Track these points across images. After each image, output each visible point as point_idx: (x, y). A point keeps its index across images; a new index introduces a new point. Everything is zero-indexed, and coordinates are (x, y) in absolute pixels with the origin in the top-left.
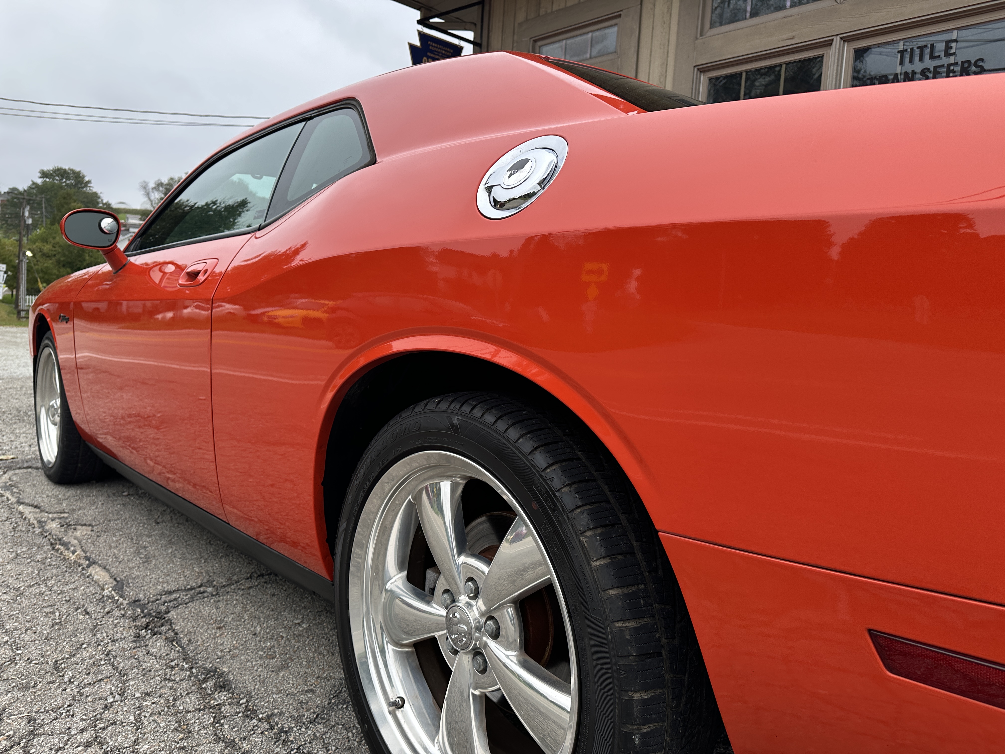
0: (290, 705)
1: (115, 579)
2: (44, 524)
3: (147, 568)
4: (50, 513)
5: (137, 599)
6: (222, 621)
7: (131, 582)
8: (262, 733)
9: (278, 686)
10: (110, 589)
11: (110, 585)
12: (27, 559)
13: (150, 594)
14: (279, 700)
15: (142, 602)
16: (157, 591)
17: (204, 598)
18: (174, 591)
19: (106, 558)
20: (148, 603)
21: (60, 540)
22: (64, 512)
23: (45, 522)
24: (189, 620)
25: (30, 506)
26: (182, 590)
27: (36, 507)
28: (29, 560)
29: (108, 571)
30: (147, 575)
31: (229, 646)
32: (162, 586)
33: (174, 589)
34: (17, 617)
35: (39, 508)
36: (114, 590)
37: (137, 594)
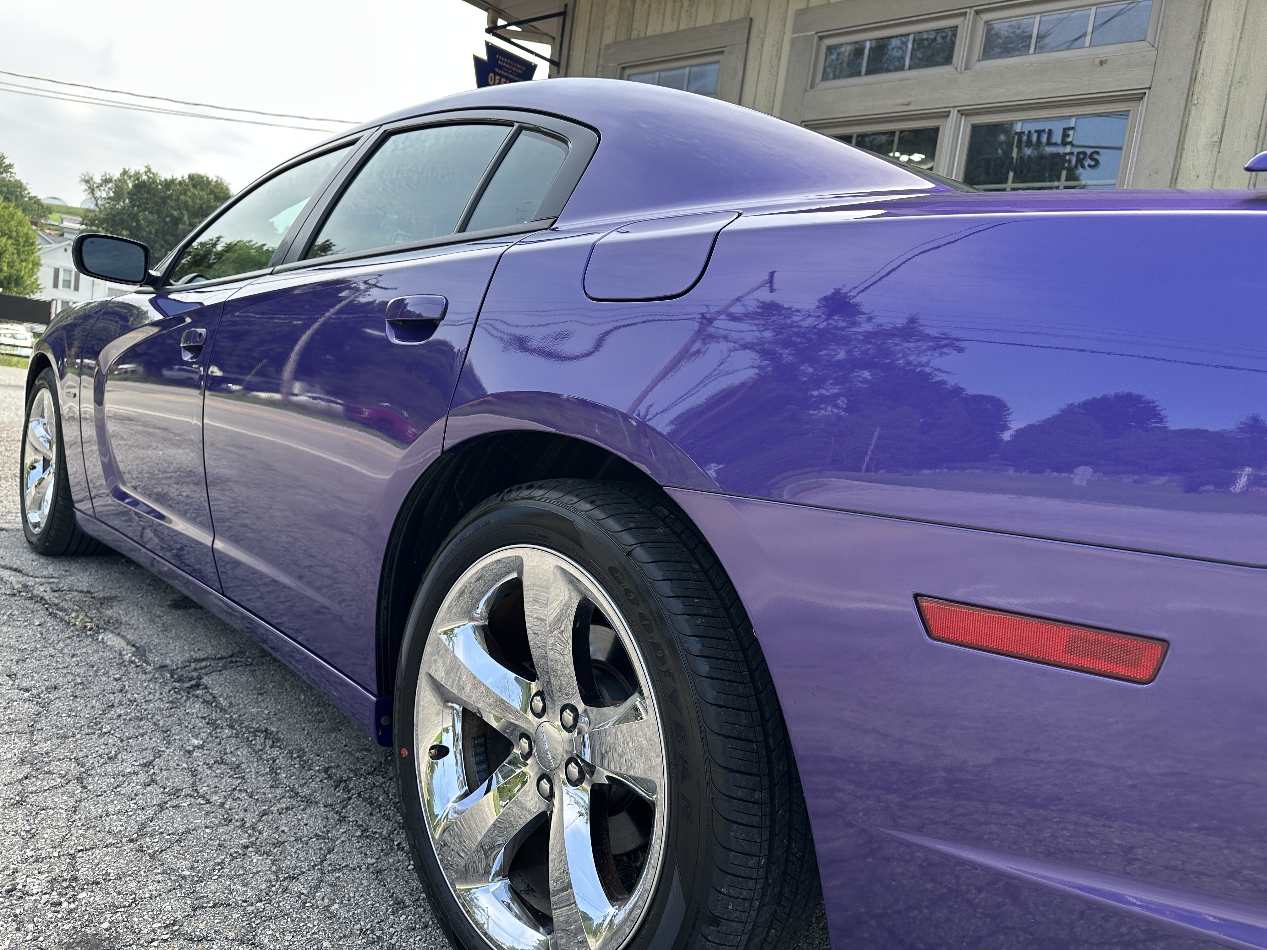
0: (346, 760)
1: (133, 646)
3: (167, 636)
4: (36, 577)
5: (163, 664)
6: (261, 688)
8: (321, 781)
9: (331, 745)
10: (130, 655)
11: (129, 651)
12: (23, 623)
13: (178, 660)
14: (334, 756)
15: (170, 667)
17: (238, 667)
18: (203, 660)
20: (177, 669)
21: (56, 605)
22: (53, 578)
23: (33, 586)
24: (226, 686)
25: (7, 568)
26: (212, 658)
27: (16, 570)
29: (123, 637)
30: (169, 643)
32: (189, 654)
33: (203, 657)
35: (20, 571)
36: (135, 656)
37: (162, 660)
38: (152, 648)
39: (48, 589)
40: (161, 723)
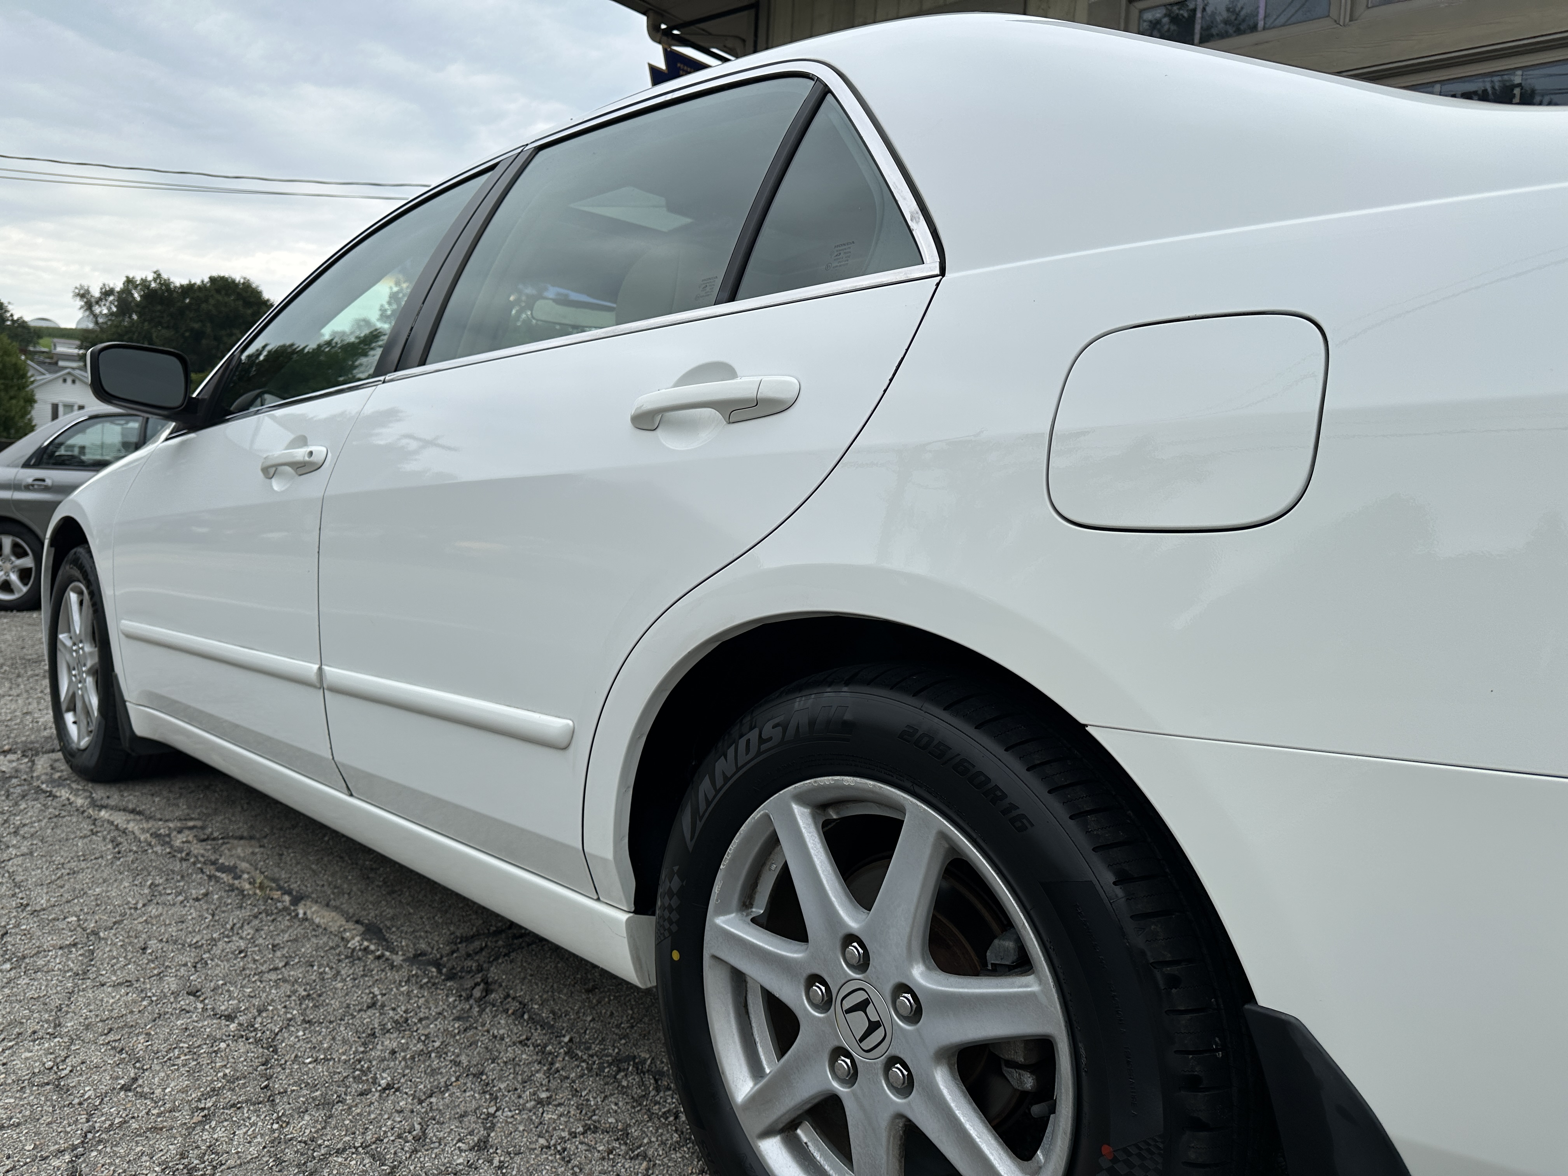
1: (357, 922)
2: (167, 839)
3: (400, 901)
4: (167, 821)
5: (419, 952)
10: (358, 938)
11: (354, 932)
12: (176, 897)
13: (437, 942)
15: (431, 956)
17: (529, 945)
18: (472, 937)
19: (319, 888)
20: (442, 957)
21: (214, 863)
22: (192, 819)
23: (169, 835)
24: (530, 981)
25: (120, 810)
26: (484, 934)
27: (133, 811)
28: (181, 898)
29: (336, 908)
30: (410, 914)
31: (625, 1018)
32: (449, 930)
33: (472, 933)
34: (228, 991)
35: (140, 813)
36: (367, 940)
37: (414, 945)
38: (388, 924)
39: (190, 838)
40: (464, 1059)
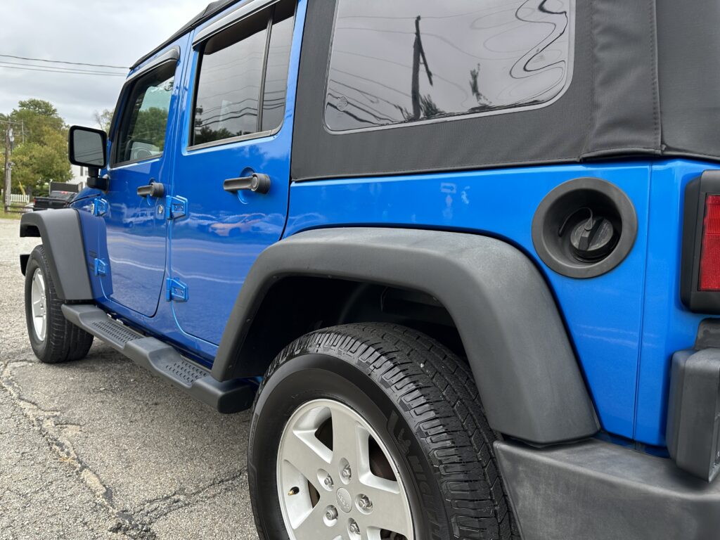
7: (118, 490)
16: (141, 501)
